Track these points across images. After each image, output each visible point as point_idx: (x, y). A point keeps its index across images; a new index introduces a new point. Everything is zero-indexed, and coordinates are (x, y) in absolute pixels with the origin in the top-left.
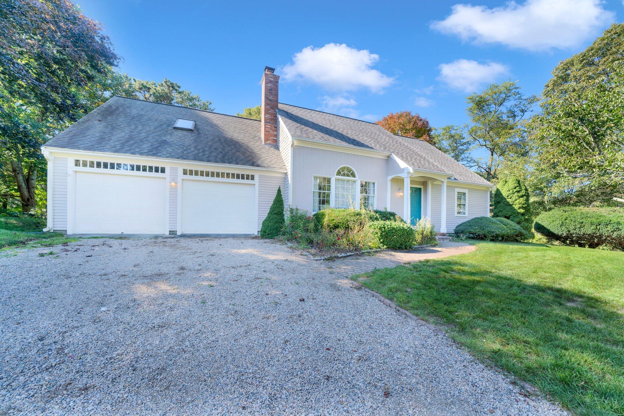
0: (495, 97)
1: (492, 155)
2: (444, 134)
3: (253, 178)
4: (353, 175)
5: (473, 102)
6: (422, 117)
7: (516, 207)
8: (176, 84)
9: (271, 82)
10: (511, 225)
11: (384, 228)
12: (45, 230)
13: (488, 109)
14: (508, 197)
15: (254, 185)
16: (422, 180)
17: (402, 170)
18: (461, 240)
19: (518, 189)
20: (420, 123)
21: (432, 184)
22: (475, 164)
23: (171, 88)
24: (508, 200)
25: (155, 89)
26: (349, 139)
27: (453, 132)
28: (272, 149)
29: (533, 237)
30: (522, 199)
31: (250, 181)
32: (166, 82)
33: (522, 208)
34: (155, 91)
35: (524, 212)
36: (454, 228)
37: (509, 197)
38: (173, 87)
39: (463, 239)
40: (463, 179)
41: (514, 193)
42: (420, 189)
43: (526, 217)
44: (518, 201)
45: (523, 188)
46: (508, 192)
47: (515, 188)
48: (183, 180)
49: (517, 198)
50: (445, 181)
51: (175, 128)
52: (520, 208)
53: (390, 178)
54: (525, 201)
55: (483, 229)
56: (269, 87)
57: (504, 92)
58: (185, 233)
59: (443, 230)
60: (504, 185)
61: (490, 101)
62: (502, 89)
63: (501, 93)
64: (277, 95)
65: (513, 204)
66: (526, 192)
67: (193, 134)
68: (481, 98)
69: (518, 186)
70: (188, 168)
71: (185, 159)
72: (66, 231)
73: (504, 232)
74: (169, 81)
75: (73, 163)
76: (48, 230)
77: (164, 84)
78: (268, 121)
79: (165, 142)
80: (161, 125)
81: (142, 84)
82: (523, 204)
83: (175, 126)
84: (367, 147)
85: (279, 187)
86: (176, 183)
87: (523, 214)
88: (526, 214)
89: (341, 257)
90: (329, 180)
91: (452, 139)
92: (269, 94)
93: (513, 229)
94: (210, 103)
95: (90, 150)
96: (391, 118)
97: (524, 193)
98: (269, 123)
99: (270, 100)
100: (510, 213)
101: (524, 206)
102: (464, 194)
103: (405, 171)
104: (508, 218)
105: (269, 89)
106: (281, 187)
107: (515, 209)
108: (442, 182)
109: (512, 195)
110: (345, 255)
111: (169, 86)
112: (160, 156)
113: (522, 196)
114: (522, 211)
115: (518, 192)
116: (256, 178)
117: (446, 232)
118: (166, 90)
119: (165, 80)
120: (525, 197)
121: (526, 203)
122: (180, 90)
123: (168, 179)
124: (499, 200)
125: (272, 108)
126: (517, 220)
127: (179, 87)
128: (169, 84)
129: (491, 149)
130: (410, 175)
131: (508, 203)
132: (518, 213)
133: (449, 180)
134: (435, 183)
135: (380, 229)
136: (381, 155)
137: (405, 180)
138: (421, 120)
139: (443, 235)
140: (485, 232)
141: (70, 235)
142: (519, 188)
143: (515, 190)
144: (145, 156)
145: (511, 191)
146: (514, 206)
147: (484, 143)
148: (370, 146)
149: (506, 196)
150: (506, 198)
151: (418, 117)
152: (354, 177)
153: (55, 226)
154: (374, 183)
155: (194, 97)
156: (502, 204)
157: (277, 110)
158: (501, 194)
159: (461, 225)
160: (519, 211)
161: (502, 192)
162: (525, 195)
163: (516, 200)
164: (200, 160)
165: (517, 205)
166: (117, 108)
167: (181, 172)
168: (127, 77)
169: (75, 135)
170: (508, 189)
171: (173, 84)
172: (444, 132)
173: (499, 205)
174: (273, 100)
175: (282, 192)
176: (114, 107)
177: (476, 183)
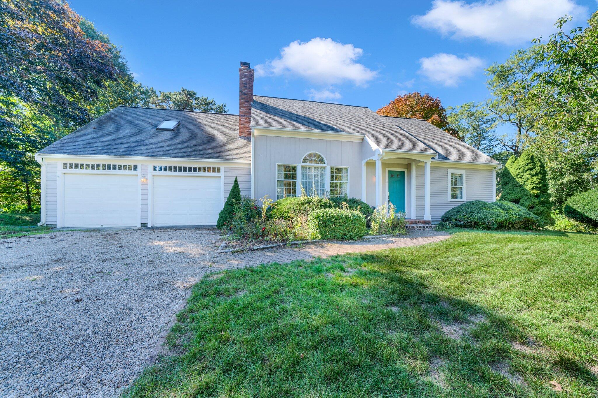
0: (522, 65)
1: (520, 130)
2: (461, 113)
3: (219, 170)
4: (322, 161)
5: (493, 73)
6: (433, 96)
7: (528, 188)
8: (192, 92)
9: (245, 76)
10: (514, 210)
11: (323, 216)
12: (39, 224)
13: (513, 79)
14: (517, 176)
15: (221, 177)
16: (406, 162)
17: (373, 153)
18: (446, 228)
19: (530, 166)
20: (430, 103)
21: (417, 167)
22: (498, 142)
23: (189, 96)
24: (517, 180)
25: (175, 98)
26: (320, 124)
27: (473, 110)
28: (246, 141)
29: (553, 223)
30: (535, 178)
31: (216, 174)
32: (183, 91)
33: (536, 188)
34: (174, 100)
35: (538, 194)
36: (442, 215)
37: (519, 176)
38: (190, 94)
39: (448, 227)
40: (458, 158)
41: (525, 172)
42: (404, 172)
43: (542, 200)
44: (530, 180)
45: (538, 164)
46: (518, 171)
47: (527, 165)
48: (154, 176)
49: (529, 176)
50: (429, 161)
51: (157, 129)
52: (533, 189)
53: (364, 162)
54: (539, 180)
55: (472, 215)
56: (244, 81)
57: (533, 57)
58: (156, 225)
59: (427, 217)
60: (514, 162)
61: (515, 70)
62: (532, 54)
63: (529, 58)
64: (251, 89)
65: (524, 184)
66: (541, 170)
67: (173, 133)
68: (503, 67)
69: (530, 163)
70: (159, 165)
71: (154, 156)
72: (56, 225)
73: (499, 218)
74: (185, 90)
75: (62, 166)
76: (41, 224)
77: (182, 93)
78: (243, 114)
79: (142, 143)
80: (147, 128)
81: (166, 95)
82: (537, 184)
83: (157, 127)
84: (337, 130)
85: (236, 178)
86: (147, 179)
87: (537, 196)
88: (541, 196)
89: (257, 249)
90: (295, 169)
91: (473, 117)
92: (243, 88)
93: (516, 214)
94: (225, 106)
95: (77, 154)
96: (399, 101)
97: (538, 171)
98: (244, 116)
99: (245, 94)
100: (519, 196)
101: (539, 186)
102: (461, 176)
103: (377, 154)
104: (516, 202)
105: (244, 84)
106: (238, 178)
107: (526, 190)
108: (426, 163)
109: (522, 174)
110: (265, 246)
111: (186, 95)
112: (131, 155)
113: (536, 174)
114: (536, 192)
115: (531, 169)
116: (222, 170)
117: (430, 219)
118: (185, 98)
119: (182, 89)
120: (540, 176)
121: (541, 182)
122: (196, 96)
123: (140, 175)
124: (506, 181)
125: (247, 101)
126: (529, 203)
127: (195, 94)
128: (186, 92)
129: (517, 124)
130: (380, 158)
131: (518, 183)
132: (531, 195)
133: (433, 160)
134: (419, 164)
135: (318, 218)
136: (356, 138)
137: (377, 162)
138: (431, 100)
139: (427, 223)
140: (475, 218)
141: (59, 228)
142: (532, 165)
143: (527, 168)
144: (118, 156)
145: (522, 169)
146: (525, 187)
147: (508, 118)
148: (341, 130)
149: (516, 175)
150: (515, 177)
151: (428, 97)
152: (324, 163)
153: (48, 221)
154: (347, 169)
155: (210, 101)
156: (510, 185)
157: (252, 103)
158: (510, 174)
159: (450, 211)
160: (532, 192)
161: (511, 171)
162: (540, 173)
163: (528, 179)
164: (167, 157)
165: (530, 185)
166: (116, 116)
167: (151, 168)
168: (153, 91)
169: (68, 142)
170: (518, 167)
171: (189, 92)
172: (461, 110)
173: (507, 186)
174: (248, 93)
175: (238, 183)
176: (113, 116)
177: (476, 161)
